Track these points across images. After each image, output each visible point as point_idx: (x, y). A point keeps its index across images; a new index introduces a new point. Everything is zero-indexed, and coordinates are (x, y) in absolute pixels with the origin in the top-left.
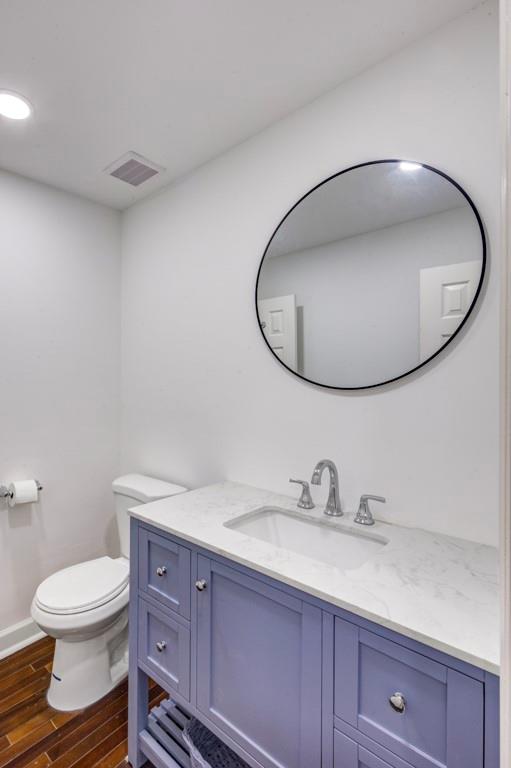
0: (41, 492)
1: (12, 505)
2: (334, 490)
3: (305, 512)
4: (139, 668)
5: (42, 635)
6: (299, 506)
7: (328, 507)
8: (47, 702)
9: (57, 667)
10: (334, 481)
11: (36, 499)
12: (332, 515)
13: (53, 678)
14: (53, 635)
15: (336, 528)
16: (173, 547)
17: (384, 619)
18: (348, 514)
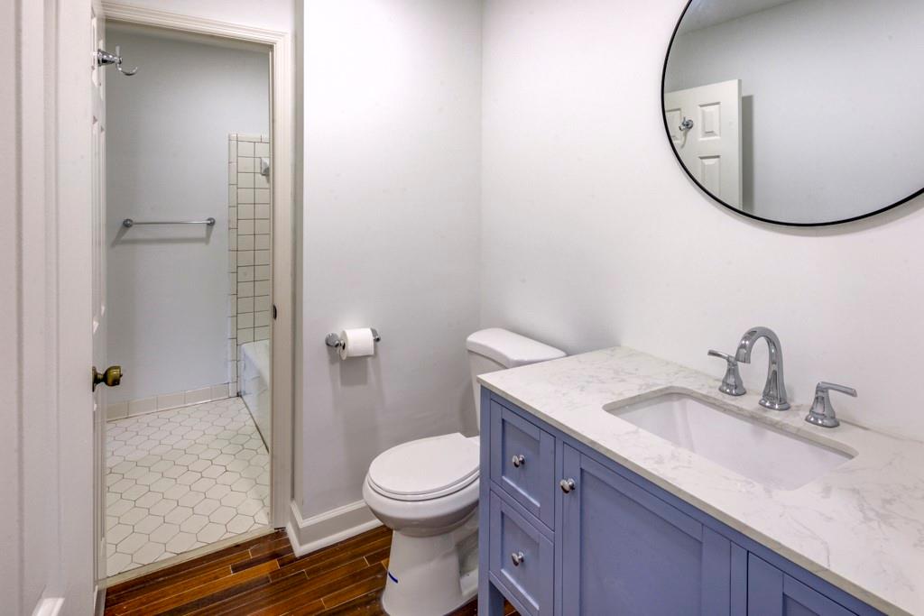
0: (379, 343)
1: (344, 358)
2: (775, 373)
3: (729, 400)
4: (490, 583)
5: (375, 523)
6: (721, 390)
7: (766, 395)
8: (381, 605)
9: (394, 565)
10: (776, 359)
11: (372, 353)
12: (771, 408)
13: (388, 576)
14: (390, 525)
15: (775, 427)
16: (534, 432)
17: (820, 567)
18: (799, 408)
